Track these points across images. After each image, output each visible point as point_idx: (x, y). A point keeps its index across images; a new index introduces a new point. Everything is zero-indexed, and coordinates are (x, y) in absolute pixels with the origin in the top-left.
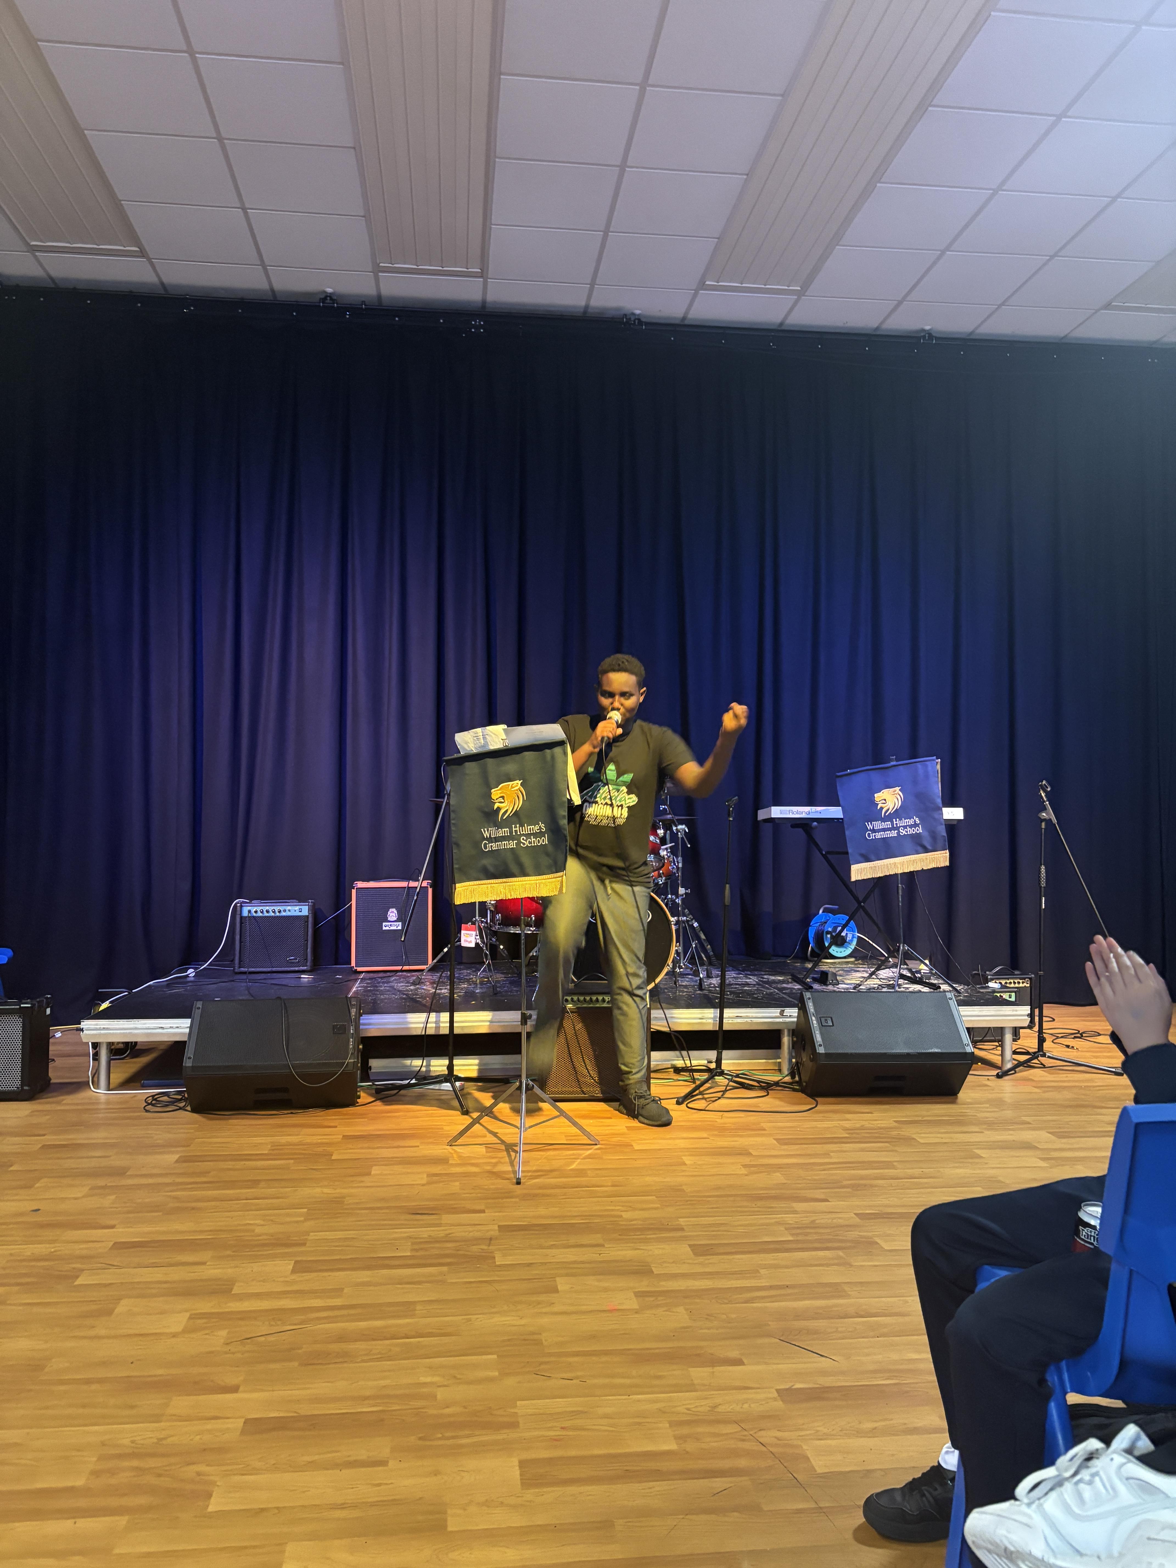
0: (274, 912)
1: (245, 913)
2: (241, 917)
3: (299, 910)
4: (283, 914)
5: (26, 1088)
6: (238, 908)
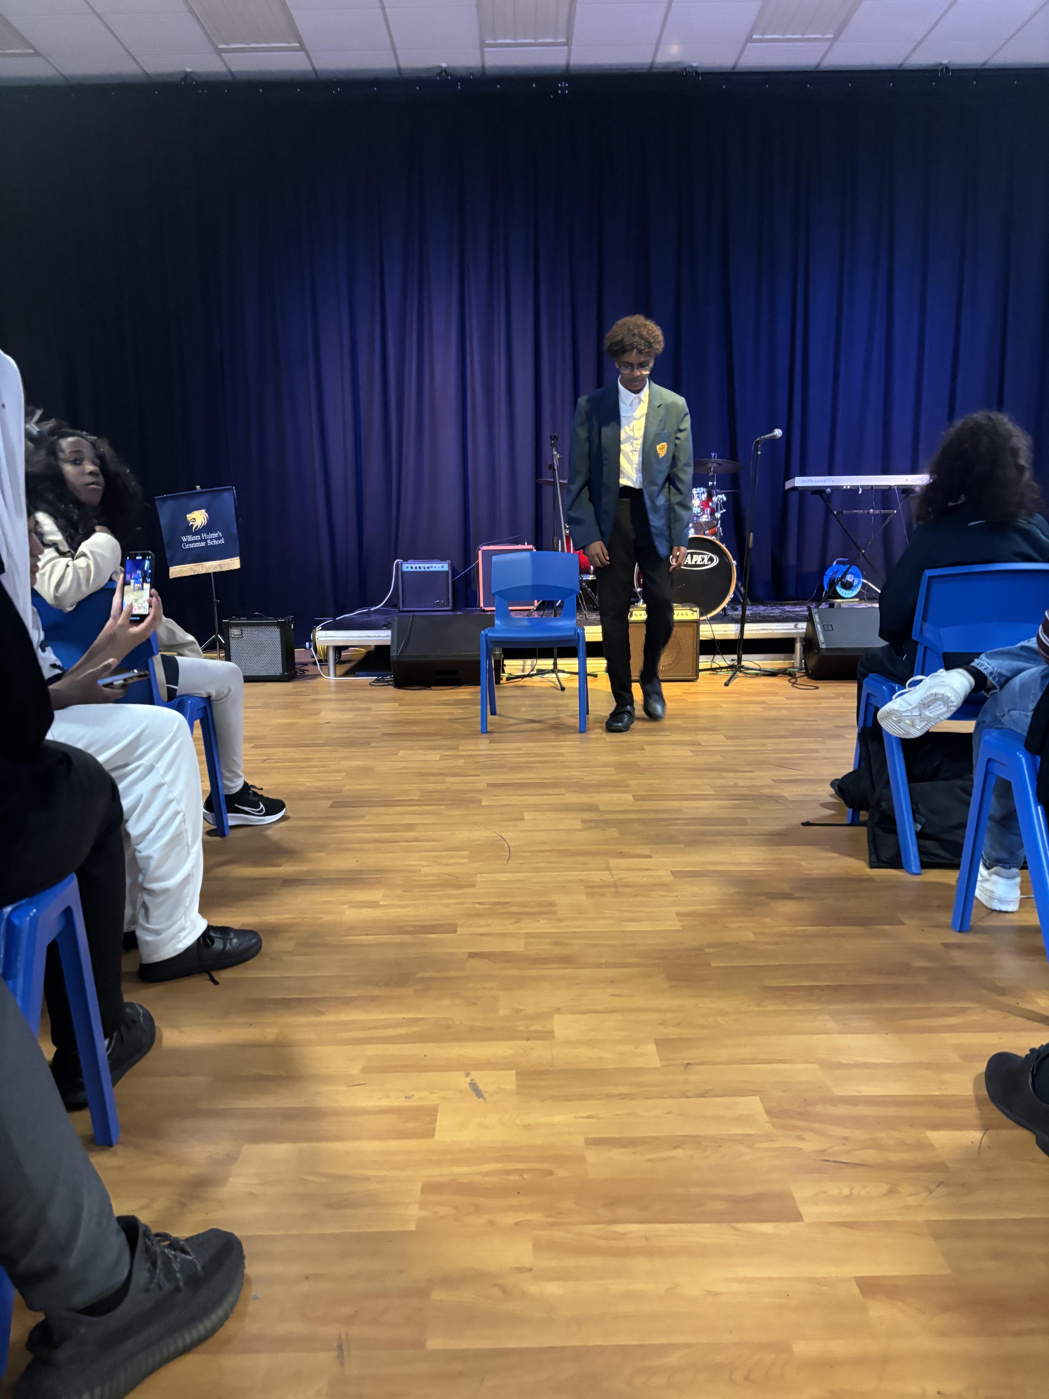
0: (424, 568)
1: (405, 569)
2: (402, 572)
3: (441, 567)
4: (431, 569)
5: (286, 673)
6: (400, 565)
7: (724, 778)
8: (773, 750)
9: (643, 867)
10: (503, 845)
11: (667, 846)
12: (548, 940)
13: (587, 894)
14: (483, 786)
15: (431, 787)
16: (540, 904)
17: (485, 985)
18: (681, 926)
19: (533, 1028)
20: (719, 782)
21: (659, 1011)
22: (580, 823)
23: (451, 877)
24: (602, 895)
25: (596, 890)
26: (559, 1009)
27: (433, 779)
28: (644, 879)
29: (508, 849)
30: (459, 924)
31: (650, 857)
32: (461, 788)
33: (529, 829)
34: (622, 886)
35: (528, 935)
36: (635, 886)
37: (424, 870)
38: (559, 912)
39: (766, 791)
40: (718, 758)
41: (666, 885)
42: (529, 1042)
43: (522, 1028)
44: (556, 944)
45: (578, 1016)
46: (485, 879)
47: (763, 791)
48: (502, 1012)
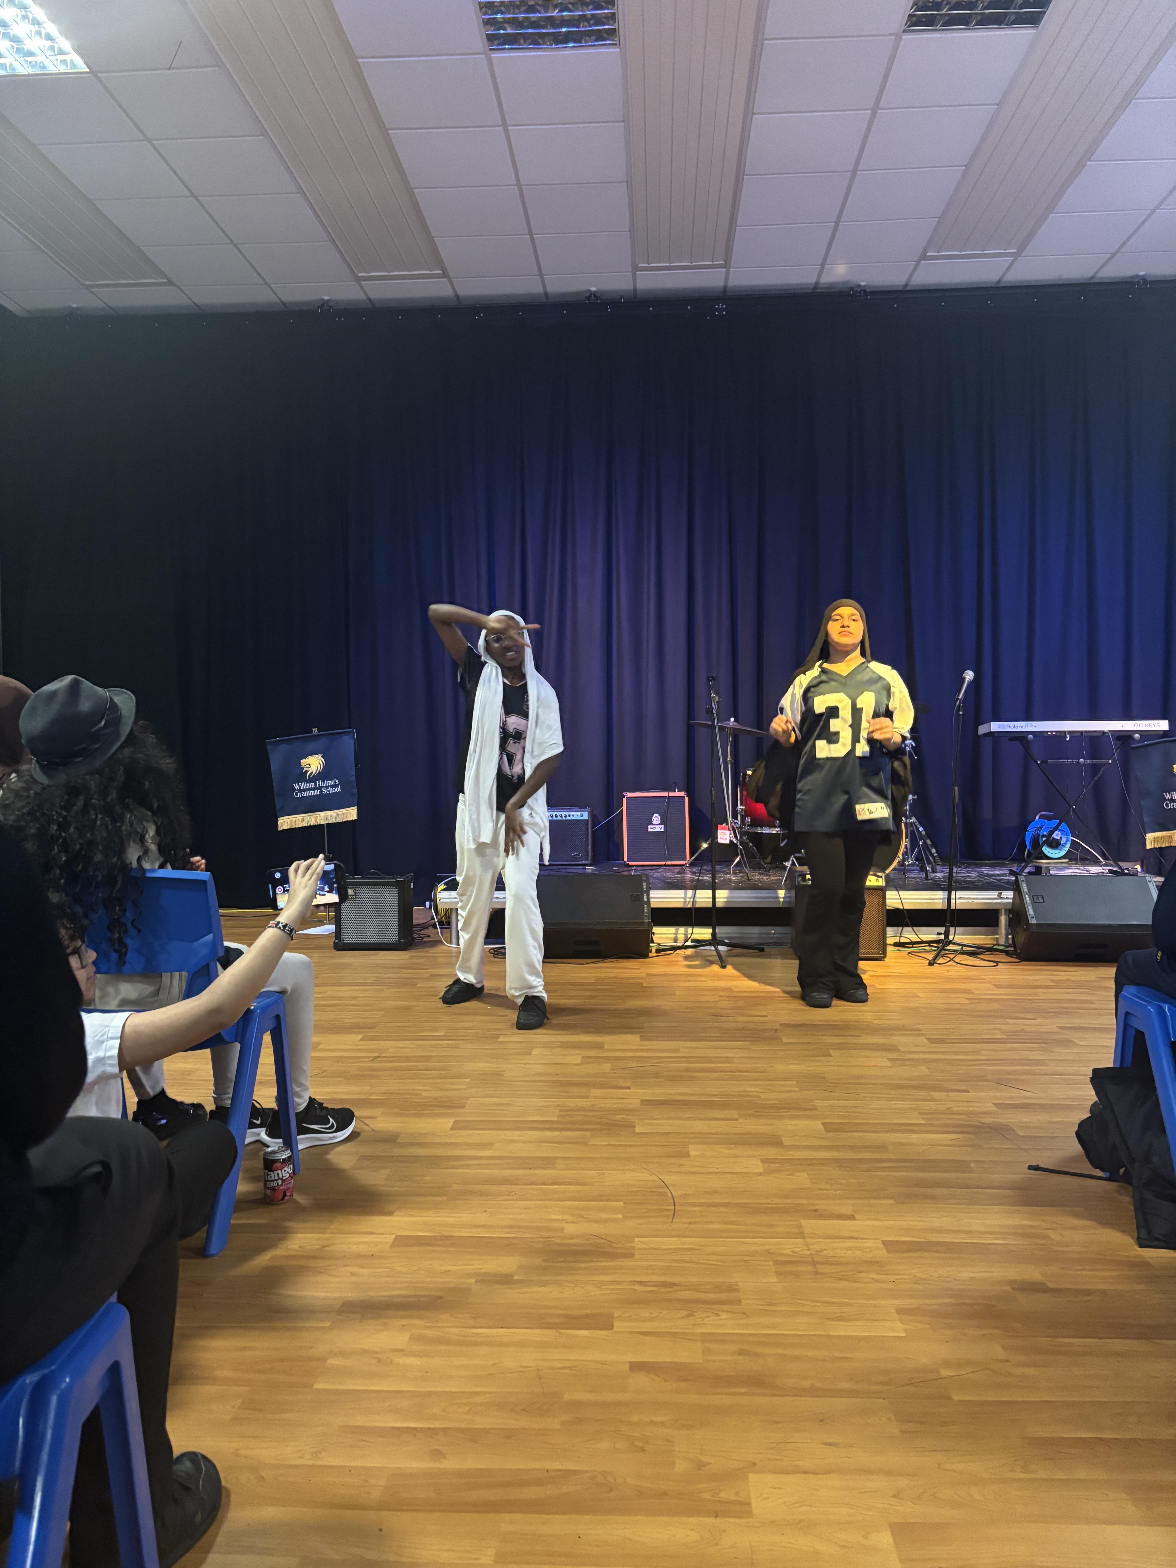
3: (581, 815)
4: (568, 818)
7: (932, 1100)
8: (989, 1060)
9: (846, 1234)
10: (665, 1195)
11: (873, 1202)
12: (733, 1347)
13: (778, 1273)
14: (635, 1103)
15: (572, 1103)
16: (719, 1288)
17: (654, 1419)
18: (905, 1330)
19: (723, 1495)
20: (928, 1106)
21: (889, 1473)
22: (759, 1163)
23: (603, 1241)
24: (797, 1275)
25: (789, 1268)
26: (754, 1464)
27: (575, 1090)
28: (849, 1252)
29: (672, 1201)
30: (616, 1315)
31: (852, 1218)
32: (608, 1106)
33: (698, 1170)
34: (822, 1263)
35: (706, 1338)
36: (838, 1264)
37: (569, 1229)
38: (743, 1301)
39: (988, 1120)
40: (922, 1070)
41: (877, 1262)
42: (718, 1519)
43: (706, 1496)
44: (742, 1353)
45: (782, 1477)
46: (646, 1247)
47: (983, 1120)
48: (681, 1466)
